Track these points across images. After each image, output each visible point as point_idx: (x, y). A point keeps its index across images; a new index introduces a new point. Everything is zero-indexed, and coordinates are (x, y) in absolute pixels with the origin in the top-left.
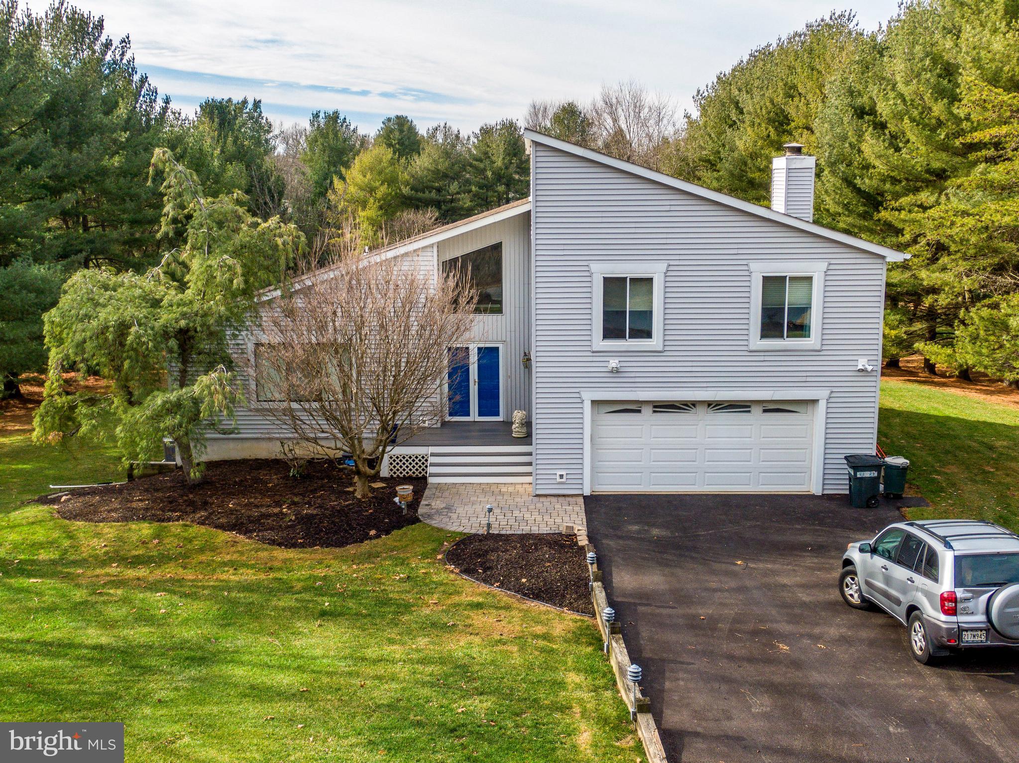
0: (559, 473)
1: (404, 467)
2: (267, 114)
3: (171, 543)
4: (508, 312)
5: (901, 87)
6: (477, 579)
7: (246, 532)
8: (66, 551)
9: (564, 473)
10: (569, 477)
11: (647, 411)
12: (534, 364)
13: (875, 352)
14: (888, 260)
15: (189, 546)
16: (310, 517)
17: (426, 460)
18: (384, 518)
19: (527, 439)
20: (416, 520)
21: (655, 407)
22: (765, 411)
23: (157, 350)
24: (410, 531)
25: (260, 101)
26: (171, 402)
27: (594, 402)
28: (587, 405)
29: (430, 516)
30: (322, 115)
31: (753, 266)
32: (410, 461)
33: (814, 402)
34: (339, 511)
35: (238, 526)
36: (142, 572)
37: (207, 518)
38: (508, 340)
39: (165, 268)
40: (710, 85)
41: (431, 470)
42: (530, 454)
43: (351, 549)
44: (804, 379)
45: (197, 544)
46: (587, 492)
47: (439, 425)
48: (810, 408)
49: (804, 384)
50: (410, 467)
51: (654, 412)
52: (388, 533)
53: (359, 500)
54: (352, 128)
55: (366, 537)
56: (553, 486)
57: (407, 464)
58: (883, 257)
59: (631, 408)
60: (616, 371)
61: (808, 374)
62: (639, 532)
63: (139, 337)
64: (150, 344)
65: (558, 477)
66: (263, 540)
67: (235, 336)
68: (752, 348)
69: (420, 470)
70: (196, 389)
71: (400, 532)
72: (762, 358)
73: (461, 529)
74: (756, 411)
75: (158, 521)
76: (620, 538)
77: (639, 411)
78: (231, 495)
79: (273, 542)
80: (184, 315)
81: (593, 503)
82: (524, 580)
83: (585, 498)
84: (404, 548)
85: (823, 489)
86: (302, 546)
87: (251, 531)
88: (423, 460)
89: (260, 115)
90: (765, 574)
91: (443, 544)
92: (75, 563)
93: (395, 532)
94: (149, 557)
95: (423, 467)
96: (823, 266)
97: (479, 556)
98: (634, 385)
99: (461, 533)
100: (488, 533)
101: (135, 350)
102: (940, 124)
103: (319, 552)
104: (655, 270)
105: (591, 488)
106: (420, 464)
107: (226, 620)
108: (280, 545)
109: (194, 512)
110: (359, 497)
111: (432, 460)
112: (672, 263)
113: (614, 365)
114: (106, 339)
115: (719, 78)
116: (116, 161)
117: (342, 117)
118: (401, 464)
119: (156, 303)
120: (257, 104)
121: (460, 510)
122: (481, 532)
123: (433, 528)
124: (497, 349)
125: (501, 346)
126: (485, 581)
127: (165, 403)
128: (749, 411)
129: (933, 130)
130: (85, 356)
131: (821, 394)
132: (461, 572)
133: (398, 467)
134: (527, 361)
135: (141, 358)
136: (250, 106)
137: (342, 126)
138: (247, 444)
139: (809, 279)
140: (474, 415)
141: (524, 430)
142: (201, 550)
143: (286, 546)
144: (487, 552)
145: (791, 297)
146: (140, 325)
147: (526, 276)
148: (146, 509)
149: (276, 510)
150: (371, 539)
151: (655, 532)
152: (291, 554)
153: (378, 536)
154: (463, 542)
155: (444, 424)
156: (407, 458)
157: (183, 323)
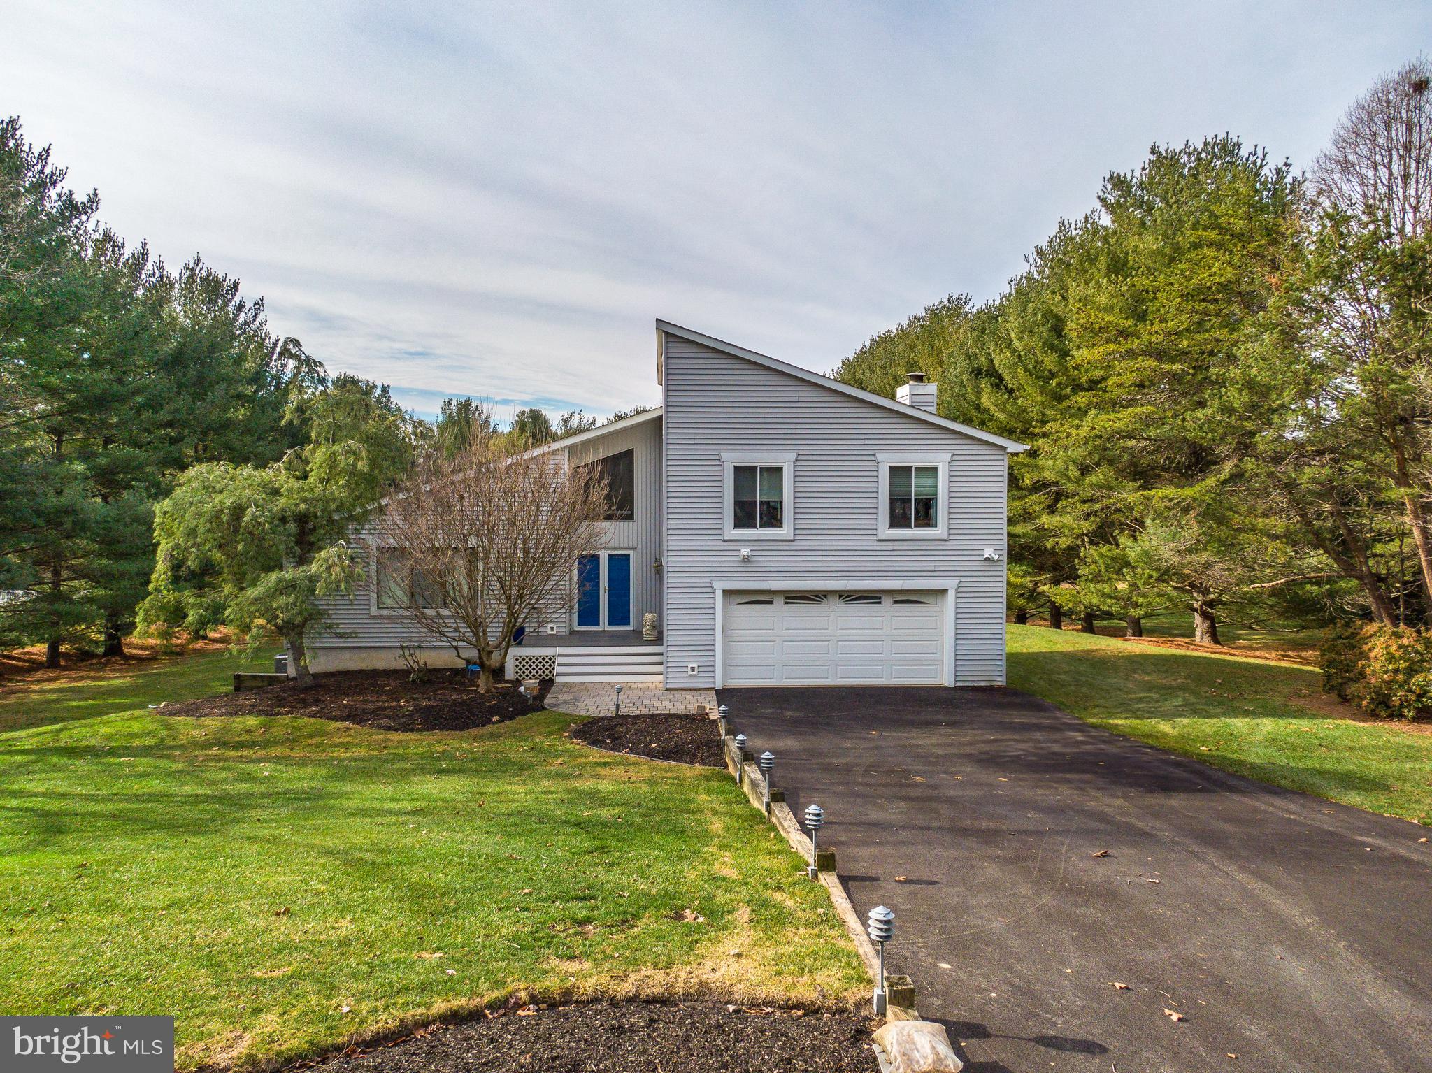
0: (691, 665)
1: (530, 669)
2: (395, 399)
3: (277, 732)
4: (639, 519)
5: (1016, 344)
6: (605, 748)
7: (361, 722)
8: (163, 739)
9: (695, 665)
10: (700, 669)
11: (779, 602)
12: (665, 569)
13: (1001, 542)
14: (1009, 451)
15: (298, 733)
16: (428, 708)
17: (554, 662)
18: (508, 707)
19: (658, 640)
20: (541, 708)
21: (786, 598)
22: (896, 602)
23: (273, 533)
24: (536, 716)
25: (389, 386)
26: (286, 581)
27: (725, 592)
28: (719, 595)
29: (556, 705)
30: (454, 403)
31: (880, 456)
32: (537, 662)
33: (943, 592)
34: (460, 703)
35: (353, 716)
36: (245, 753)
37: (318, 712)
38: (639, 546)
39: (286, 465)
40: (836, 369)
41: (558, 670)
42: (662, 654)
43: (474, 732)
44: (932, 569)
45: (306, 731)
46: (719, 685)
47: (568, 633)
48: (939, 598)
49: (933, 573)
50: (537, 669)
51: (786, 603)
52: (511, 718)
53: (483, 695)
54: (485, 415)
55: (490, 721)
56: (686, 680)
57: (534, 666)
58: (1004, 448)
59: (761, 598)
60: (746, 560)
61: (937, 564)
62: (772, 713)
63: (255, 518)
64: (267, 525)
65: (689, 670)
66: (379, 727)
67: (357, 531)
68: (881, 536)
69: (547, 672)
70: (314, 567)
71: (524, 718)
72: (891, 548)
73: (588, 714)
74: (887, 602)
75: (267, 715)
76: (752, 717)
77: (771, 603)
78: (346, 694)
79: (389, 728)
80: (304, 500)
81: (724, 695)
82: (654, 745)
83: (717, 691)
84: (529, 729)
85: (956, 681)
86: (418, 730)
87: (366, 721)
88: (550, 662)
89: (389, 400)
90: (900, 739)
91: (569, 725)
92: (173, 748)
93: (519, 719)
94: (253, 742)
95: (550, 669)
96: (947, 456)
97: (607, 730)
98: (766, 574)
99: (588, 717)
100: (617, 714)
101: (251, 533)
102: (1053, 375)
103: (438, 734)
104: (785, 460)
105: (724, 681)
106: (547, 666)
107: (335, 778)
108: (396, 730)
109: (304, 707)
110: (482, 692)
111: (559, 660)
112: (801, 453)
113: (745, 553)
114: (221, 522)
115: (843, 363)
116: (241, 414)
117: (474, 405)
118: (527, 666)
119: (276, 492)
120: (385, 389)
121: (588, 701)
122: (609, 715)
123: (560, 714)
124: (628, 555)
125: (632, 553)
126: (613, 749)
127: (280, 580)
128: (880, 603)
129: (1046, 380)
130: (198, 540)
131: (950, 583)
132: (589, 744)
133: (524, 669)
134: (659, 570)
135: (256, 541)
136: (378, 391)
137: (474, 413)
138: (364, 655)
139: (935, 470)
140: (604, 625)
141: (655, 633)
142: (311, 736)
143: (403, 731)
144: (615, 726)
145: (916, 488)
146: (257, 506)
147: (658, 500)
148: (254, 706)
149: (395, 703)
150: (494, 723)
151: (788, 713)
152: (408, 736)
153: (499, 722)
154: (591, 723)
155: (572, 632)
156: (534, 659)
157: (303, 506)
